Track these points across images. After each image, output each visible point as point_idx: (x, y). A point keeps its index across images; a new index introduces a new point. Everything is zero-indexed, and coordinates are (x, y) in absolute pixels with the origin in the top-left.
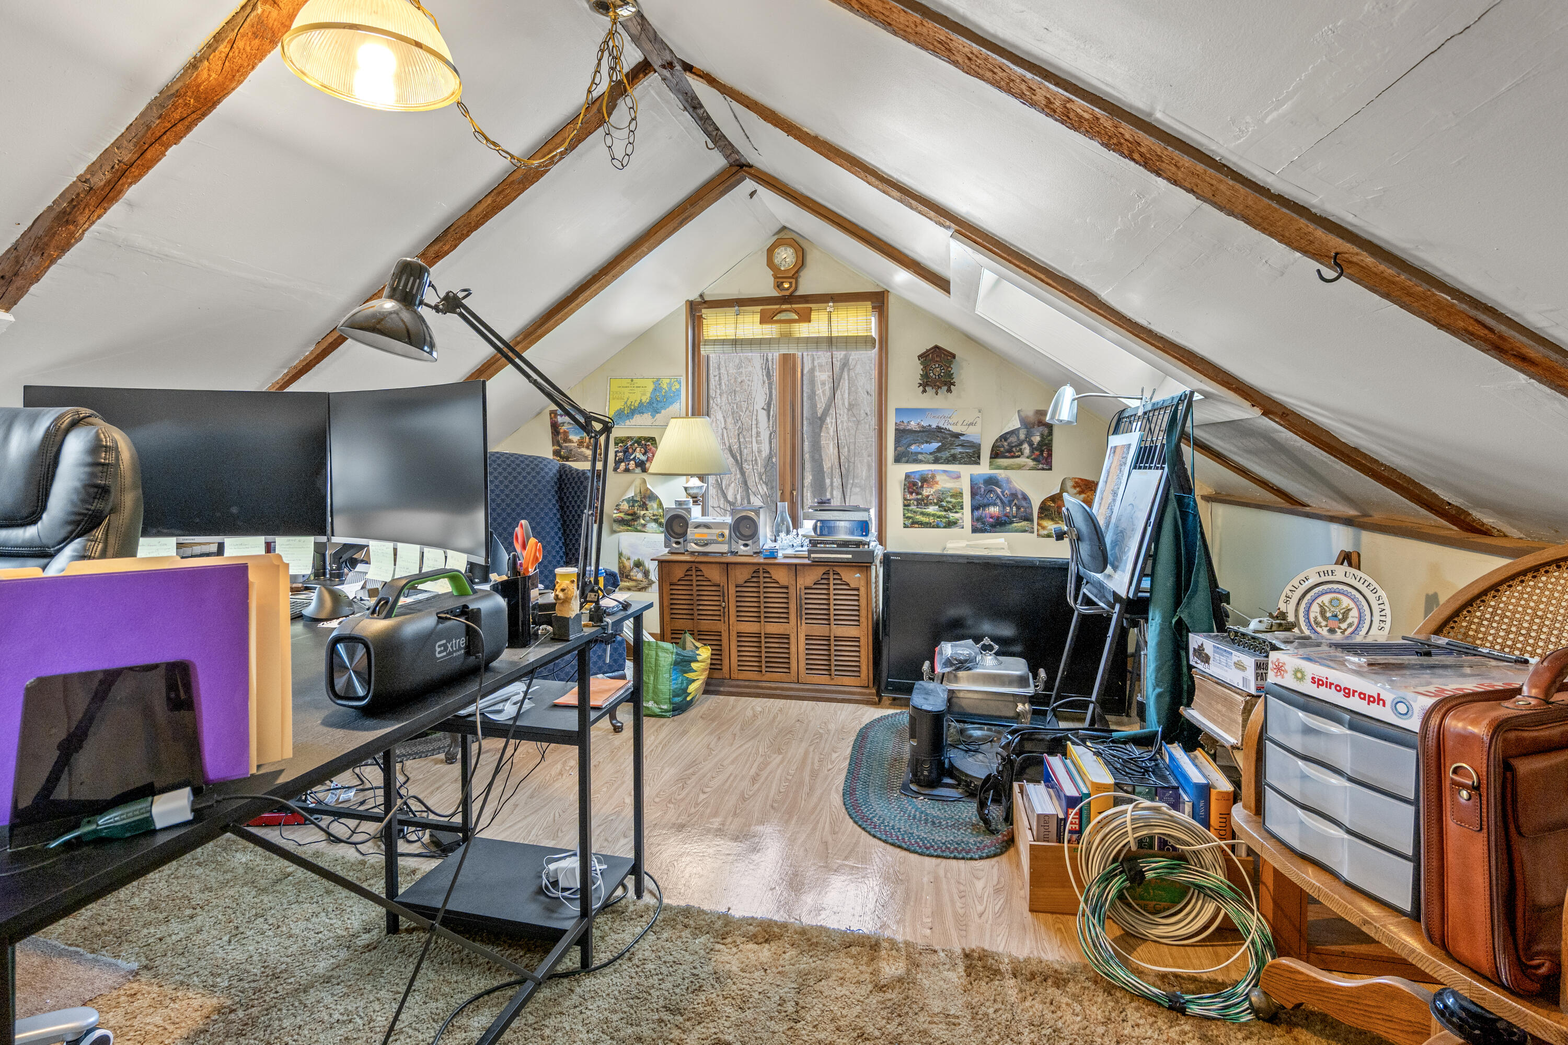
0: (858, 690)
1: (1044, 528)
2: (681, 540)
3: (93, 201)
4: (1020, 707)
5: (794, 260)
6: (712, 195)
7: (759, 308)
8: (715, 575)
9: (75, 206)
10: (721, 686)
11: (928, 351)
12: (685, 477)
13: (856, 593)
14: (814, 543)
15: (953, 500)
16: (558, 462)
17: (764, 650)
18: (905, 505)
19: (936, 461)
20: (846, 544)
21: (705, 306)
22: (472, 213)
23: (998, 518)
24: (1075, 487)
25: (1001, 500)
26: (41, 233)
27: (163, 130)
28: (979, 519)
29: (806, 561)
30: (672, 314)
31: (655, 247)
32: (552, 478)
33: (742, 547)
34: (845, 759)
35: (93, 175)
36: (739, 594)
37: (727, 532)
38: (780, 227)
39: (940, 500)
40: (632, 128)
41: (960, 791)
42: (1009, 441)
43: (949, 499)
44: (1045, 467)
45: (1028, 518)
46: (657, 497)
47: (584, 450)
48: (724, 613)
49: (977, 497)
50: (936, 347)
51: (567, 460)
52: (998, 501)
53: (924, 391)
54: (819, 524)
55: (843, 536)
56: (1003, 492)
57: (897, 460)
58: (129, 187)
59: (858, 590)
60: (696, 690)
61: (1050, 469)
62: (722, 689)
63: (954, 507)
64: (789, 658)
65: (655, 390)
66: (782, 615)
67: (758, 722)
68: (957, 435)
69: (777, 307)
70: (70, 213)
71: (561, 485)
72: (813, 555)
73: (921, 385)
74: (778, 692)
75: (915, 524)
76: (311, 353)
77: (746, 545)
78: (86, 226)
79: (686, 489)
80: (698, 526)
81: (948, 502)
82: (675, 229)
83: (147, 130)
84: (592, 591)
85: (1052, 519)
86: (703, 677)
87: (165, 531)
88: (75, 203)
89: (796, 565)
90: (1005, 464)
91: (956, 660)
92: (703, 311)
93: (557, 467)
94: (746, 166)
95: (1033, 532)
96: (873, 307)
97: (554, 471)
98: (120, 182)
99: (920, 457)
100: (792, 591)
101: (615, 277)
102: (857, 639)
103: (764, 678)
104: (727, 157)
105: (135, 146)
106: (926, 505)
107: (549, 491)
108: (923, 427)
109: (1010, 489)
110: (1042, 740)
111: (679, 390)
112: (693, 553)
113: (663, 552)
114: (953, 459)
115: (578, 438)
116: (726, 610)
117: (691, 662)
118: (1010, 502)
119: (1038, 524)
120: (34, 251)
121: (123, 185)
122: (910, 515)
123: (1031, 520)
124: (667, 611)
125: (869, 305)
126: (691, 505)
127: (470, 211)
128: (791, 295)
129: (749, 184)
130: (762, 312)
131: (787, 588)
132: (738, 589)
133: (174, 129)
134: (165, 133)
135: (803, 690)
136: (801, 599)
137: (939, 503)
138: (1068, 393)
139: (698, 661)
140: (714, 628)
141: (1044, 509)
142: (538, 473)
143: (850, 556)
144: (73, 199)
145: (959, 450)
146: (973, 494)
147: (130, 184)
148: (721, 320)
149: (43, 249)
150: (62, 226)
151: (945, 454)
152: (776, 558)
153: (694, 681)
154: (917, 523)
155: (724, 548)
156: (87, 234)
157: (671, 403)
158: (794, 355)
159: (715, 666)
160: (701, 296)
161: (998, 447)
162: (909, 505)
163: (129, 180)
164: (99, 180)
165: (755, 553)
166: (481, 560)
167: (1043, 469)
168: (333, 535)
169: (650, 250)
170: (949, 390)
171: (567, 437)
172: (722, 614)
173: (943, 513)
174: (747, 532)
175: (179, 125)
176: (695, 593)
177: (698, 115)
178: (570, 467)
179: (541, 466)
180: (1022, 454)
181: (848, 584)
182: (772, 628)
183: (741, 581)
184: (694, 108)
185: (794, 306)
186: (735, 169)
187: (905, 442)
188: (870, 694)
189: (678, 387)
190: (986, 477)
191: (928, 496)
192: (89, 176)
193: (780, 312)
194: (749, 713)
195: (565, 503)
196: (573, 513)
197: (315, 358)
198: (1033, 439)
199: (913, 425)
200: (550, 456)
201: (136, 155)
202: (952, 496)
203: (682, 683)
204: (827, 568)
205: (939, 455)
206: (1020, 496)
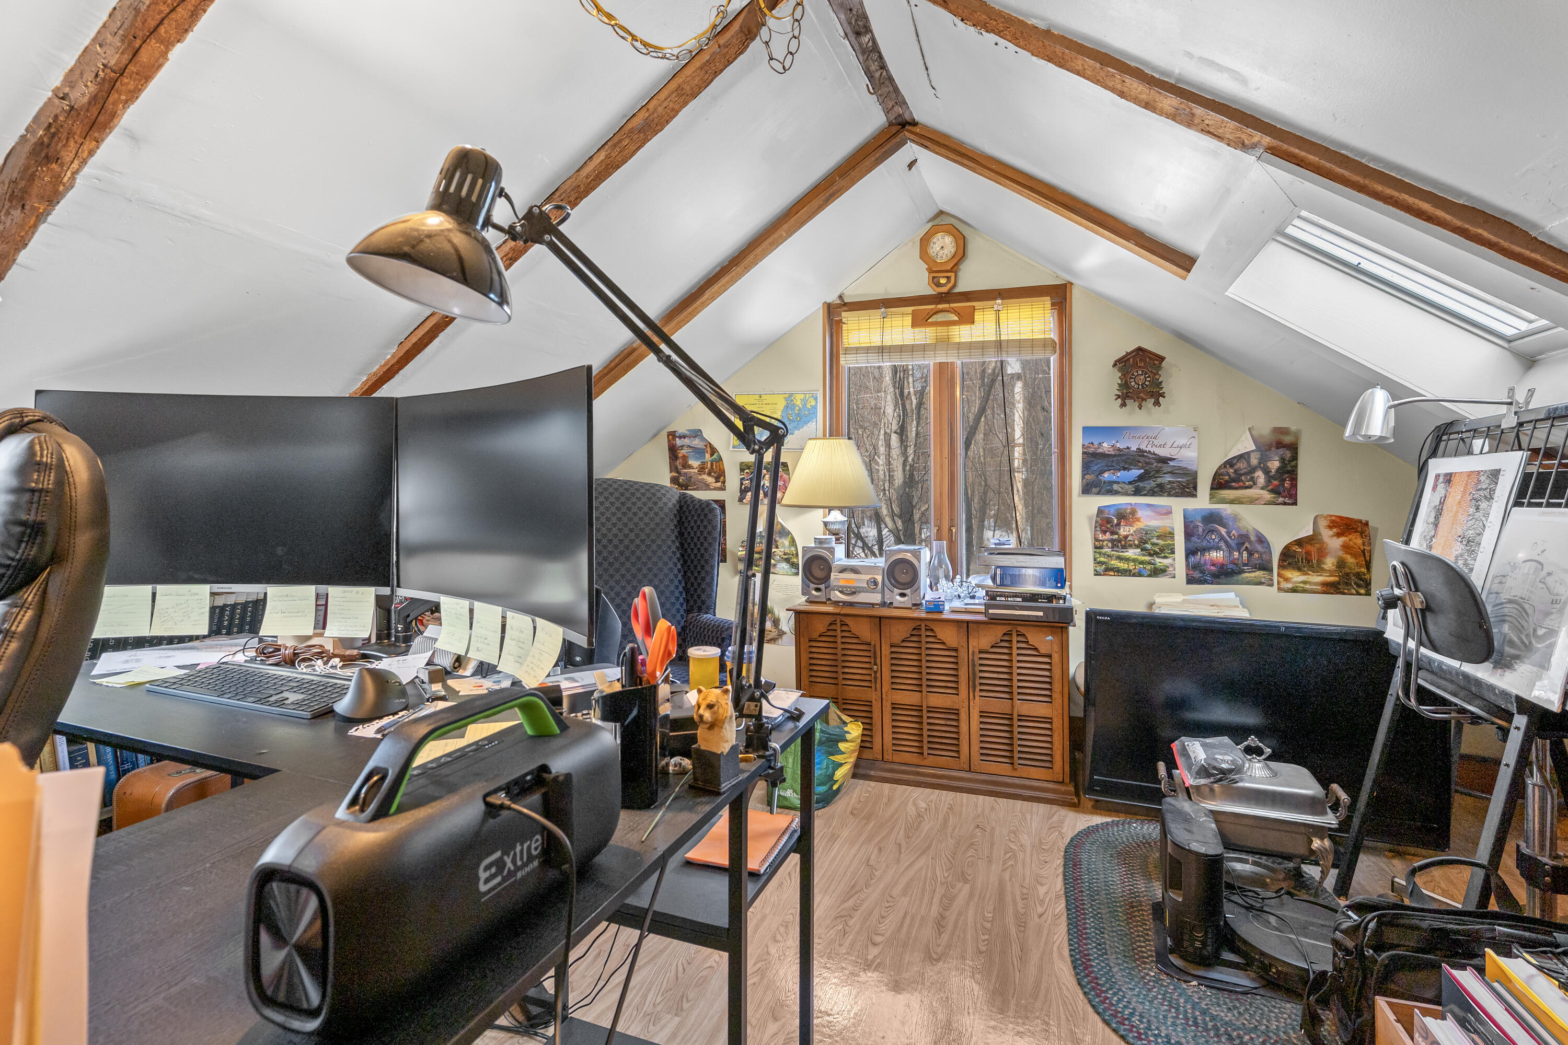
0: (1051, 786)
1: (1287, 580)
2: (822, 587)
3: (78, 129)
4: (1316, 843)
5: (953, 251)
6: (867, 162)
7: (910, 309)
8: (865, 631)
9: (54, 135)
10: (872, 769)
11: (1128, 354)
12: (821, 510)
13: (1047, 660)
14: (992, 596)
15: (1161, 542)
16: (676, 491)
17: (926, 727)
18: (1096, 547)
19: (1137, 492)
20: (1034, 597)
21: (845, 308)
22: (581, 173)
23: (1222, 565)
24: (1330, 527)
25: (1226, 542)
26: (15, 175)
27: (159, 17)
28: (1195, 567)
29: (981, 618)
30: (807, 318)
31: (795, 232)
32: (671, 510)
33: (898, 597)
34: (1057, 897)
35: (72, 87)
36: (894, 656)
37: (879, 578)
38: (936, 211)
39: (1143, 542)
40: (798, 15)
41: (1253, 975)
42: (1236, 467)
43: (1155, 540)
44: (1287, 500)
45: (1266, 568)
46: (789, 533)
47: (705, 477)
48: (876, 678)
49: (1194, 539)
50: (1140, 349)
51: (686, 489)
52: (1222, 544)
53: (1123, 405)
54: (998, 572)
55: (1030, 588)
56: (1228, 533)
57: (1087, 489)
58: (125, 108)
59: (1050, 656)
60: (844, 776)
61: (1295, 504)
62: (872, 773)
63: (1162, 550)
64: (958, 739)
65: (787, 407)
66: (950, 685)
67: (926, 826)
68: (1165, 460)
69: (933, 307)
70: (49, 145)
71: (681, 518)
72: (991, 611)
73: (1119, 397)
74: (944, 782)
75: (1109, 570)
76: (393, 356)
77: (903, 595)
78: (75, 165)
79: (826, 524)
80: (843, 570)
81: (1153, 544)
82: (820, 208)
83: (136, 16)
84: (752, 699)
85: (1299, 569)
86: (852, 760)
87: (197, 576)
88: (53, 130)
89: (968, 622)
90: (1232, 497)
91: (1215, 768)
92: (843, 314)
93: (677, 497)
94: (910, 124)
95: (1272, 585)
96: (1053, 305)
97: (674, 501)
98: (111, 99)
99: (1115, 487)
100: (963, 654)
101: (748, 269)
102: (1049, 720)
103: (924, 763)
104: (887, 112)
105: (123, 41)
106: (1124, 547)
107: (668, 525)
108: (1119, 450)
109: (1238, 529)
110: (1418, 928)
111: (815, 407)
112: (836, 603)
113: (800, 601)
114: (1160, 490)
115: (699, 463)
116: (878, 675)
117: (838, 741)
118: (1240, 545)
119: (1279, 575)
120: (10, 201)
121: (115, 103)
122: (1102, 559)
123: (1270, 570)
124: (804, 674)
125: (1047, 301)
126: (833, 544)
127: (578, 171)
128: (948, 293)
129: (911, 150)
130: (914, 314)
131: (956, 650)
132: (894, 649)
133: (173, 16)
134: (161, 22)
135: (977, 781)
136: (974, 665)
137: (1141, 545)
138: (1379, 399)
139: (846, 741)
140: (864, 697)
141: (1287, 554)
142: (655, 504)
143: (1041, 614)
144: (50, 124)
145: (1168, 478)
146: (1188, 535)
147: (127, 103)
148: (864, 324)
149: (22, 198)
150: (40, 164)
151: (1150, 484)
152: (941, 612)
153: (841, 765)
154: (1112, 569)
155: (876, 598)
156: (79, 180)
157: (806, 423)
158: (952, 363)
159: (865, 744)
160: (840, 297)
161: (1222, 474)
162: (1101, 547)
163: (123, 97)
164: (82, 94)
165: (914, 605)
166: (581, 640)
167: (1285, 504)
168: (398, 586)
169: (790, 234)
170: (1157, 403)
171: (687, 462)
172: (873, 680)
173: (1147, 558)
174: (904, 578)
175: (179, 9)
176: (840, 652)
177: (860, 44)
178: (692, 497)
179: (659, 495)
180: (1255, 484)
181: (1036, 649)
182: (936, 700)
183: (897, 640)
184: (858, 34)
185: (952, 305)
186: (894, 129)
187: (1095, 468)
188: (1068, 793)
189: (813, 403)
190: (1204, 514)
191: (1126, 537)
192: (67, 90)
193: (936, 313)
194: (911, 810)
195: (686, 539)
196: (696, 551)
197: (397, 362)
198: (1269, 464)
199: (1106, 447)
200: (667, 483)
201: (127, 57)
202: (1159, 537)
203: (827, 768)
204: (1009, 628)
205: (1141, 484)
206: (1253, 538)
